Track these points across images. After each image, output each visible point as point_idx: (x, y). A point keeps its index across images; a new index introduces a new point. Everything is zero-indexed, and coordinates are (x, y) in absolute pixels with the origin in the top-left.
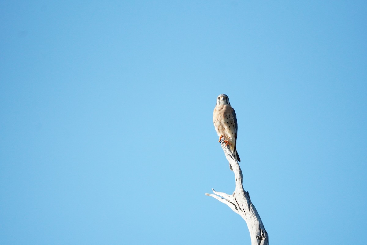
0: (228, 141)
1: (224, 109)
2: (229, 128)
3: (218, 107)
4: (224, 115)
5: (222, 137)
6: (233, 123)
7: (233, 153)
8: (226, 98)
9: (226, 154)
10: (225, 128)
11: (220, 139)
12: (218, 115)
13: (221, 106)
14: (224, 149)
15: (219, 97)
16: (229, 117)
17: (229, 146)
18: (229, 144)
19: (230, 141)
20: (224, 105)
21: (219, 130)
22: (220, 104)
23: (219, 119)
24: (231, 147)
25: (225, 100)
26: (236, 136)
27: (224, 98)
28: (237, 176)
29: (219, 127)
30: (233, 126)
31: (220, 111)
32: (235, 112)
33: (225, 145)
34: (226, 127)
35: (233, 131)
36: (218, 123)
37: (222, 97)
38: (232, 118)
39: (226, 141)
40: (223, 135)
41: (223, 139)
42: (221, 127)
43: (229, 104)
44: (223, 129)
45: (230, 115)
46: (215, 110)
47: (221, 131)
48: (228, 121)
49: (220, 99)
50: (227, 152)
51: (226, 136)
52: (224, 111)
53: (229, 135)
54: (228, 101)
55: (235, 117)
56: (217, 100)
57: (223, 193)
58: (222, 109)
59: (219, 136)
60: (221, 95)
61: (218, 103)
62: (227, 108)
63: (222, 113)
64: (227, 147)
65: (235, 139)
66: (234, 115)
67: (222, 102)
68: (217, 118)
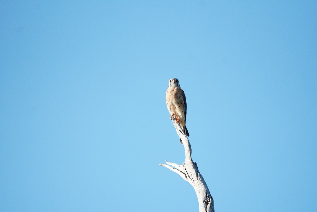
0: (178, 118)
1: (175, 91)
2: (179, 107)
3: (170, 89)
4: (175, 96)
5: (173, 115)
6: (183, 103)
7: (183, 129)
8: (176, 82)
9: (177, 130)
10: (176, 108)
11: (172, 117)
12: (170, 96)
13: (172, 88)
14: (175, 126)
15: (171, 81)
16: (180, 98)
17: (179, 123)
18: (179, 121)
19: (180, 119)
20: (175, 87)
21: (170, 109)
22: (172, 87)
23: (171, 99)
24: (181, 124)
25: (176, 83)
26: (185, 114)
27: (175, 82)
28: (187, 148)
29: (171, 106)
30: (183, 105)
31: (171, 93)
32: (185, 93)
33: (176, 122)
34: (177, 106)
35: (183, 109)
36: (169, 103)
37: (173, 81)
38: (182, 98)
39: (176, 118)
40: (174, 113)
41: (174, 117)
42: (172, 106)
43: (179, 86)
44: (174, 108)
45: (180, 96)
46: (168, 92)
47: (172, 110)
48: (178, 101)
49: (172, 82)
50: (178, 128)
51: (177, 114)
52: (175, 92)
53: (180, 113)
54: (178, 84)
55: (184, 97)
56: (169, 83)
57: (174, 164)
58: (173, 90)
59: (171, 115)
60: (172, 79)
61: (170, 85)
62: (177, 89)
63: (173, 94)
64: (178, 124)
65: (184, 117)
66: (183, 96)
67: (173, 85)
68: (169, 98)
